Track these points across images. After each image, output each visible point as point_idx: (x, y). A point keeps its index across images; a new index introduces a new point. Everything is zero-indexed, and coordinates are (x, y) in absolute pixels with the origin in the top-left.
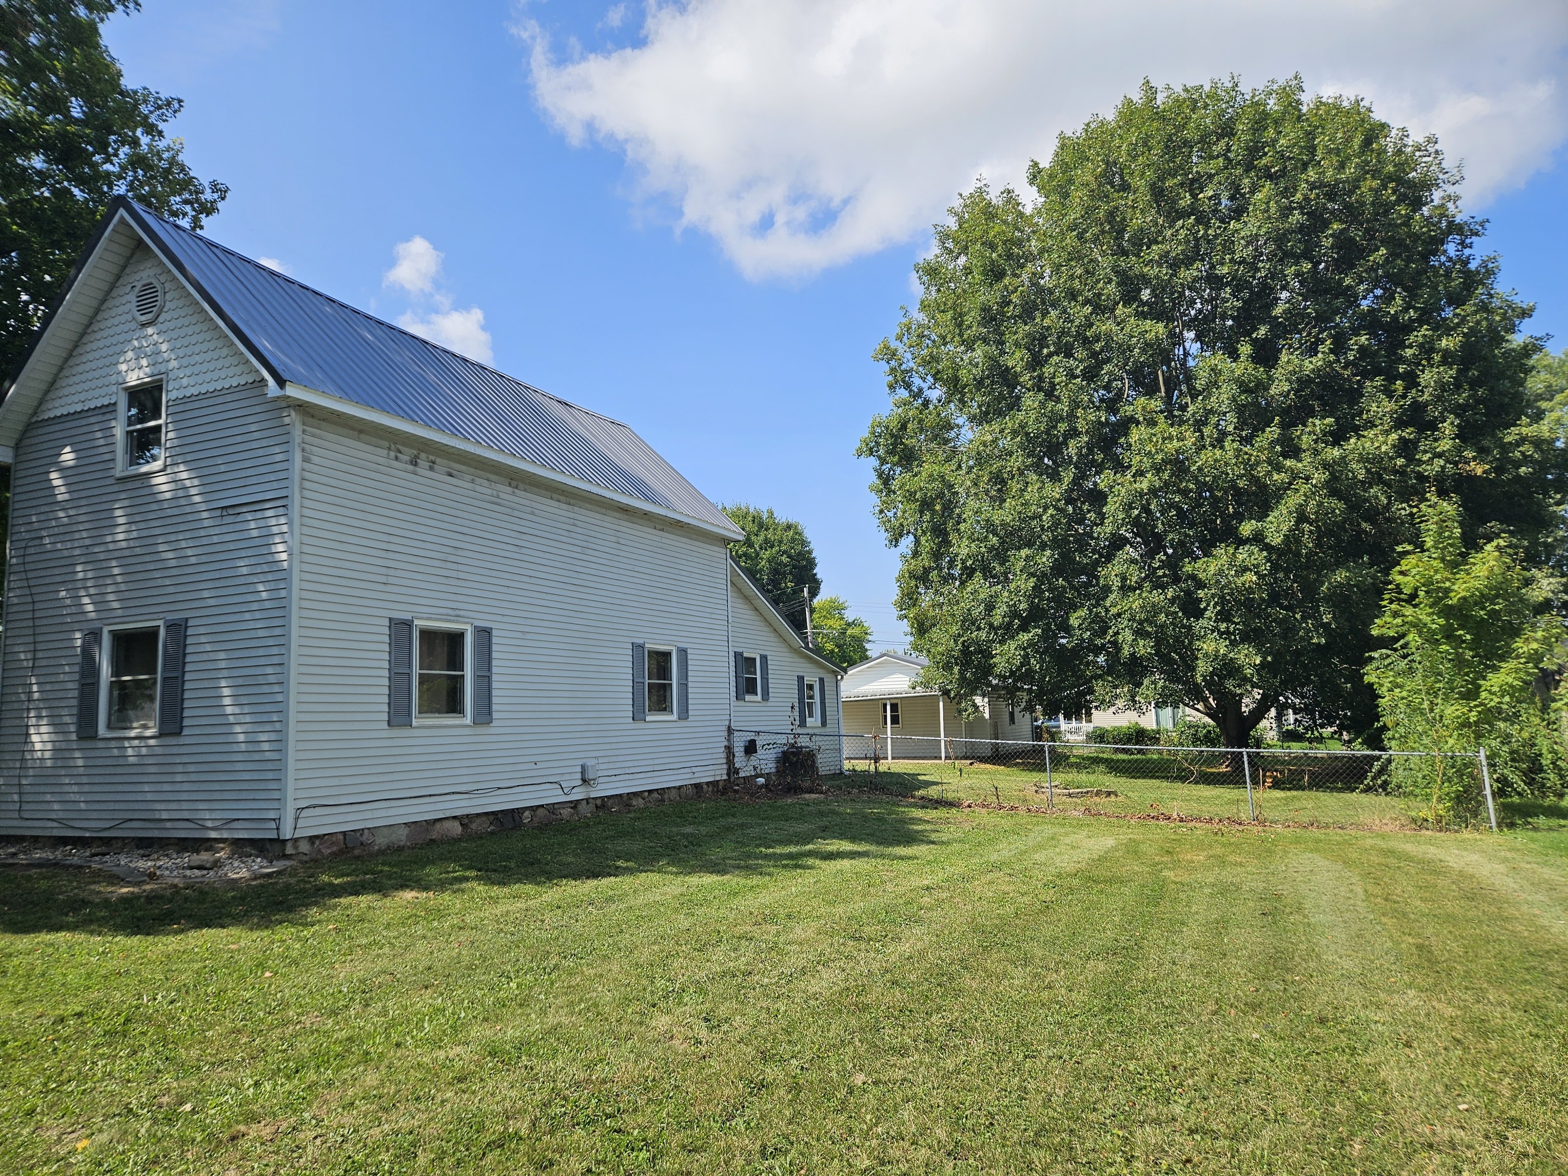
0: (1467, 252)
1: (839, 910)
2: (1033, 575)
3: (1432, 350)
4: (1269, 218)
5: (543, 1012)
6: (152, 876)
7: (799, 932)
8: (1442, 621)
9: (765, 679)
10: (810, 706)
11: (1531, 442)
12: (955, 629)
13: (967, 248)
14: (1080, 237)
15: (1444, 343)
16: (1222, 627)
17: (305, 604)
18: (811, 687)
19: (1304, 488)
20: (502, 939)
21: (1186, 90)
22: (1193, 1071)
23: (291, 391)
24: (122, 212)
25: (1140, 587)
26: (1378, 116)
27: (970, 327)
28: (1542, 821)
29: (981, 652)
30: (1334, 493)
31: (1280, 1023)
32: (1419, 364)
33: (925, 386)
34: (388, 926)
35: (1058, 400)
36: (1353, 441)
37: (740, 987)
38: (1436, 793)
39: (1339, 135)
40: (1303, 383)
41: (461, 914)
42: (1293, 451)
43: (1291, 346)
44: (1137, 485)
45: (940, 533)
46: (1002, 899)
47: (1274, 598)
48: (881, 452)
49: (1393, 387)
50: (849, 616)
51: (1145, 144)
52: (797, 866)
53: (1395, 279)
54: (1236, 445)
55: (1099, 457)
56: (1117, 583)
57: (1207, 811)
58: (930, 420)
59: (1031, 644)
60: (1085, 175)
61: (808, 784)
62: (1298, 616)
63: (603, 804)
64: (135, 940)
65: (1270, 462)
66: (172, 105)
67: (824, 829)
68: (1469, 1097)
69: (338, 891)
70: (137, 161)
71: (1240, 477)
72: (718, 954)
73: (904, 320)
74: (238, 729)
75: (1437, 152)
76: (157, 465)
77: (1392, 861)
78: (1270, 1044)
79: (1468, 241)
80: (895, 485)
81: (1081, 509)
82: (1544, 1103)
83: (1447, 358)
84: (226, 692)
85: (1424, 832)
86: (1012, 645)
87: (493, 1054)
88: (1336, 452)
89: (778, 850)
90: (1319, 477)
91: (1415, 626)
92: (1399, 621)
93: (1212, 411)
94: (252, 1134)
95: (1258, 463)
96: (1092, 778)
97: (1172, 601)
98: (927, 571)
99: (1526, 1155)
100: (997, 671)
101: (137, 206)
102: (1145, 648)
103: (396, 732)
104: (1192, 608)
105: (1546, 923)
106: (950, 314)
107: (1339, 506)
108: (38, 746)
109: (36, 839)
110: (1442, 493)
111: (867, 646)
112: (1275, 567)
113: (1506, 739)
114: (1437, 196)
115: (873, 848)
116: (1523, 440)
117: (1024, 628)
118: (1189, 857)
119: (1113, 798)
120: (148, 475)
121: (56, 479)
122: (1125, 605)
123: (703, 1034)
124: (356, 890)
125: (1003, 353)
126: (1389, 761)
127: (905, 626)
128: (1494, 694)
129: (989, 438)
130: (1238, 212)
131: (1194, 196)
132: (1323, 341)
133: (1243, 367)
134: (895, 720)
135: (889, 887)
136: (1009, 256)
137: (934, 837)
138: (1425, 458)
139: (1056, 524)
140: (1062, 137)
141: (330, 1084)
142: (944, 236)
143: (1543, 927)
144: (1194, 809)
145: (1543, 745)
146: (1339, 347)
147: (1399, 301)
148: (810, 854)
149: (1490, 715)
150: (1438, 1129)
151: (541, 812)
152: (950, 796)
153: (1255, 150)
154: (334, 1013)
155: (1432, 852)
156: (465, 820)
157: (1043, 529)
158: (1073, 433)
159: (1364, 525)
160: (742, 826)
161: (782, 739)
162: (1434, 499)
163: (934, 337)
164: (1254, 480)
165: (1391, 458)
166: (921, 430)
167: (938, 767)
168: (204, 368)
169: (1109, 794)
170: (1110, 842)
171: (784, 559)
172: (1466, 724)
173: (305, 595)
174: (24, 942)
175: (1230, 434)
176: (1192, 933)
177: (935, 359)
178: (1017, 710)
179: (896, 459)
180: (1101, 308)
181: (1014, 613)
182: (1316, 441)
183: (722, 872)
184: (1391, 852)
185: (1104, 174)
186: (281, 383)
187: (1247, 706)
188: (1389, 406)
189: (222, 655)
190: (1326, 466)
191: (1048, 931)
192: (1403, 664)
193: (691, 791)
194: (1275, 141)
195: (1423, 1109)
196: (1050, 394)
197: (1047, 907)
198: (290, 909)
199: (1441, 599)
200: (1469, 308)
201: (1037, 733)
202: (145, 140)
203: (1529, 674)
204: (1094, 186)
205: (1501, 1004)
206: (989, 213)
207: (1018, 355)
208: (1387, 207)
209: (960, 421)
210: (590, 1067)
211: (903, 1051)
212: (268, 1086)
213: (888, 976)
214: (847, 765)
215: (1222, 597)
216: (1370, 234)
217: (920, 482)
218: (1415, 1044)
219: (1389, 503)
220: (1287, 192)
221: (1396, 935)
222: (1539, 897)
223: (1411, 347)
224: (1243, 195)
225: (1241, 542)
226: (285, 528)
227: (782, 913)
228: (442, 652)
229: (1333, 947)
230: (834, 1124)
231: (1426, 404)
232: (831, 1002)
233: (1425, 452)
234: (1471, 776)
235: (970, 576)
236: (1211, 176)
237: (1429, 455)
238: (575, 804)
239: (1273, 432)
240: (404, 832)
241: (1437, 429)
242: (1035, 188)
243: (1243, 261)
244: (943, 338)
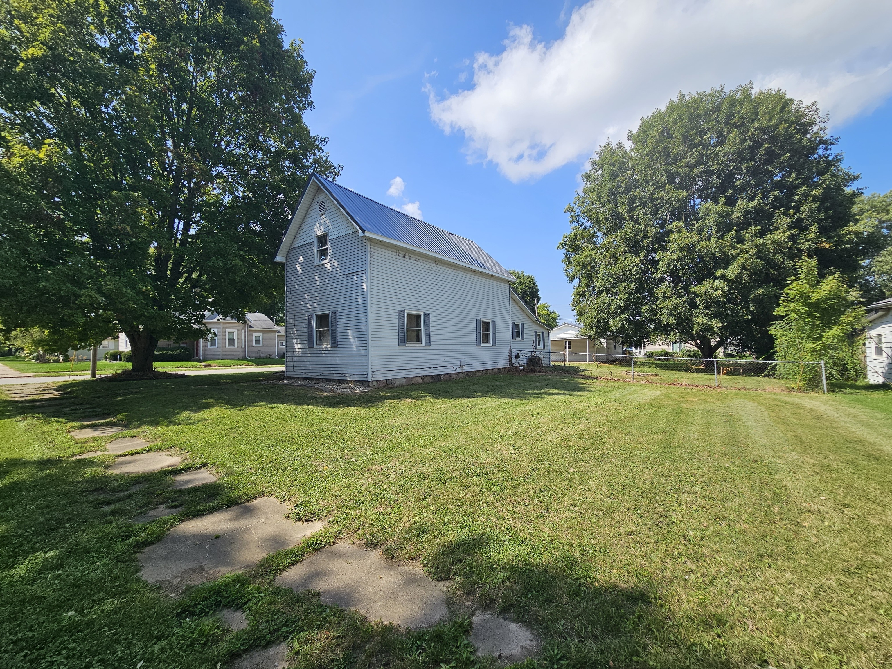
0: (828, 152)
1: (556, 413)
2: (627, 293)
3: (808, 196)
4: (736, 144)
5: (458, 439)
6: (332, 390)
7: (542, 419)
8: (806, 309)
9: (523, 332)
10: (539, 342)
11: (854, 234)
12: (594, 314)
13: (603, 166)
14: (651, 158)
15: (814, 192)
16: (706, 312)
17: (372, 305)
18: (539, 335)
19: (745, 256)
20: (440, 416)
21: (698, 94)
22: (702, 476)
23: (367, 234)
24: (313, 177)
25: (672, 297)
26: (788, 96)
27: (603, 197)
28: (848, 390)
29: (605, 322)
30: (759, 257)
31: (737, 461)
32: (801, 202)
33: (584, 221)
34: (404, 410)
35: (639, 224)
36: (769, 235)
37: (523, 437)
38: (799, 377)
39: (770, 106)
40: (747, 212)
41: (426, 407)
42: (741, 241)
43: (742, 197)
44: (672, 257)
45: (589, 277)
46: (618, 411)
47: (729, 301)
48: (567, 248)
49: (789, 212)
50: (551, 310)
51: (680, 118)
52: (538, 397)
53: (792, 167)
54: (716, 239)
55: (656, 246)
56: (662, 295)
57: (697, 382)
58: (586, 235)
59: (625, 319)
60: (654, 133)
61: (539, 369)
62: (739, 308)
63: (467, 374)
64: (331, 409)
65: (730, 245)
66: (325, 140)
67: (547, 385)
68: (824, 495)
69: (387, 398)
70: (316, 161)
71: (718, 252)
72: (514, 425)
73: (577, 196)
74: (354, 346)
75: (817, 109)
76: (327, 261)
77: (779, 403)
78: (733, 468)
79: (829, 147)
80: (572, 260)
81: (647, 267)
82: (860, 499)
83: (815, 199)
84: (350, 334)
85: (792, 393)
86: (617, 320)
87: (444, 451)
88: (761, 241)
89: (531, 392)
90: (752, 251)
91: (794, 311)
92: (786, 309)
93: (705, 226)
94: (374, 469)
95: (725, 246)
96: (649, 370)
97: (685, 302)
98: (584, 292)
99: (854, 518)
100: (611, 329)
101: (318, 175)
102: (672, 320)
103: (401, 348)
104: (693, 305)
105: (854, 430)
106: (595, 193)
107: (761, 263)
108: (297, 350)
109: (298, 378)
110: (810, 256)
111: (557, 321)
112: (730, 288)
113: (832, 357)
114: (815, 129)
115: (566, 392)
116: (850, 232)
117: (622, 313)
118: (691, 399)
119: (657, 377)
120: (324, 264)
121: (298, 267)
122: (665, 304)
123: (513, 451)
124: (393, 398)
125: (617, 207)
126: (776, 365)
127: (575, 313)
128: (829, 339)
129: (611, 240)
130: (721, 142)
131: (702, 138)
132: (757, 195)
133: (721, 207)
134: (569, 348)
135: (574, 406)
136: (620, 168)
137: (588, 389)
138: (802, 242)
139: (638, 273)
140: (642, 119)
141: (394, 456)
142: (594, 163)
143: (852, 432)
144: (692, 382)
145: (849, 360)
146: (765, 196)
147: (794, 175)
148: (542, 393)
149: (826, 347)
150: (812, 505)
151: (447, 376)
152: (593, 375)
153: (730, 116)
154: (392, 435)
155: (797, 401)
156: (423, 377)
157: (631, 274)
158: (646, 237)
159: (771, 270)
160: (516, 383)
161: (530, 353)
162: (806, 259)
163: (588, 202)
164: (724, 253)
165: (786, 242)
166: (583, 238)
167: (586, 365)
168: (339, 228)
169: (656, 375)
170: (658, 393)
171: (527, 289)
172: (815, 351)
173: (372, 302)
174: (300, 408)
175: (713, 235)
176: (696, 427)
177: (588, 211)
178: (617, 344)
179: (572, 250)
180: (659, 187)
181: (619, 307)
182: (752, 236)
183: (512, 398)
184: (779, 400)
185: (661, 132)
186: (363, 231)
187: (713, 343)
188: (786, 220)
189: (348, 322)
190: (756, 246)
191: (637, 423)
192: (788, 327)
193: (497, 371)
194: (739, 112)
195: (804, 497)
196: (637, 222)
197: (635, 415)
198: (373, 403)
199: (806, 300)
200: (827, 176)
201: (624, 352)
202: (318, 154)
203: (847, 330)
204: (657, 137)
205: (836, 460)
206: (612, 152)
207: (623, 207)
208: (792, 136)
209: (598, 234)
210: (476, 458)
211: (586, 462)
212: (376, 455)
213: (577, 436)
214: (552, 363)
215: (707, 300)
216: (782, 148)
217: (582, 258)
218: (798, 473)
219: (784, 261)
220: (744, 133)
221: (784, 431)
222: (849, 420)
223: (798, 195)
224: (724, 136)
225: (715, 278)
226: (366, 280)
227: (535, 413)
228: (414, 322)
229: (757, 434)
230: (565, 484)
231: (803, 219)
232: (557, 444)
233: (802, 239)
234: (816, 371)
235: (601, 294)
236: (709, 129)
237: (804, 240)
238: (458, 374)
239: (733, 233)
240: (404, 380)
241: (809, 229)
242: (630, 141)
243: (722, 163)
244: (592, 202)
